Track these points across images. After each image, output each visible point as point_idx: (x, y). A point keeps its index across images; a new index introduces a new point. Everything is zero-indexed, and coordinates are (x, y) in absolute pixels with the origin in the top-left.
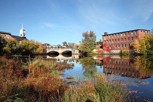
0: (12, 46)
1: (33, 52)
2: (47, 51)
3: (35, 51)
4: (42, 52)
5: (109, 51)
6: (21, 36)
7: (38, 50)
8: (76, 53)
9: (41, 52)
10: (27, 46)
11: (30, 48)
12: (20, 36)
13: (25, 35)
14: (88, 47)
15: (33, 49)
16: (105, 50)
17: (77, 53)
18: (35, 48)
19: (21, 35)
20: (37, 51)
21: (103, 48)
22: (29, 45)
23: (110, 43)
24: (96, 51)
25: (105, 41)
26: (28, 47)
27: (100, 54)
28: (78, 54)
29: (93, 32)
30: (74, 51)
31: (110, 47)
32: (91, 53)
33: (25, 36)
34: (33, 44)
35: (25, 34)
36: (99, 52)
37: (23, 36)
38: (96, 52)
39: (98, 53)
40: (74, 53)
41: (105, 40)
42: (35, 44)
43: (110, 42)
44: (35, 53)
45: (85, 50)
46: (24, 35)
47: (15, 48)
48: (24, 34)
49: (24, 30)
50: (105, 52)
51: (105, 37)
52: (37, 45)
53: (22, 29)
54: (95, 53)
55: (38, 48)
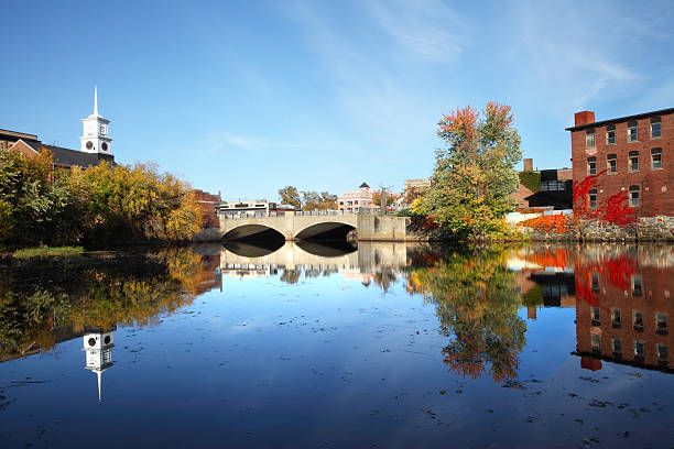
0: (21, 193)
1: (151, 228)
2: (222, 224)
3: (158, 227)
4: (197, 229)
5: (622, 224)
6: (91, 151)
7: (176, 221)
8: (391, 237)
9: (194, 229)
10: (117, 198)
11: (134, 205)
12: (84, 149)
13: (108, 144)
14: (481, 199)
15: (146, 213)
16: (590, 216)
17: (397, 237)
18: (158, 209)
19: (89, 145)
20: (170, 224)
21: (578, 202)
22: (128, 189)
23: (630, 170)
24: (525, 224)
25: (593, 158)
26: (124, 202)
27: (551, 241)
28: (401, 241)
29: (506, 110)
30: (376, 226)
31: (635, 195)
32: (493, 236)
33: (108, 152)
34: (151, 188)
35: (110, 140)
36: (541, 226)
37: (97, 149)
38: (522, 230)
39: (537, 235)
40: (378, 238)
41: (592, 152)
42: (163, 188)
43: (633, 167)
44: (160, 235)
45: (462, 217)
46: (105, 147)
47: (39, 204)
48: (104, 139)
49: (107, 122)
50: (595, 229)
51: (589, 138)
52: (172, 193)
53: (96, 114)
54: (520, 234)
55: (176, 207)
